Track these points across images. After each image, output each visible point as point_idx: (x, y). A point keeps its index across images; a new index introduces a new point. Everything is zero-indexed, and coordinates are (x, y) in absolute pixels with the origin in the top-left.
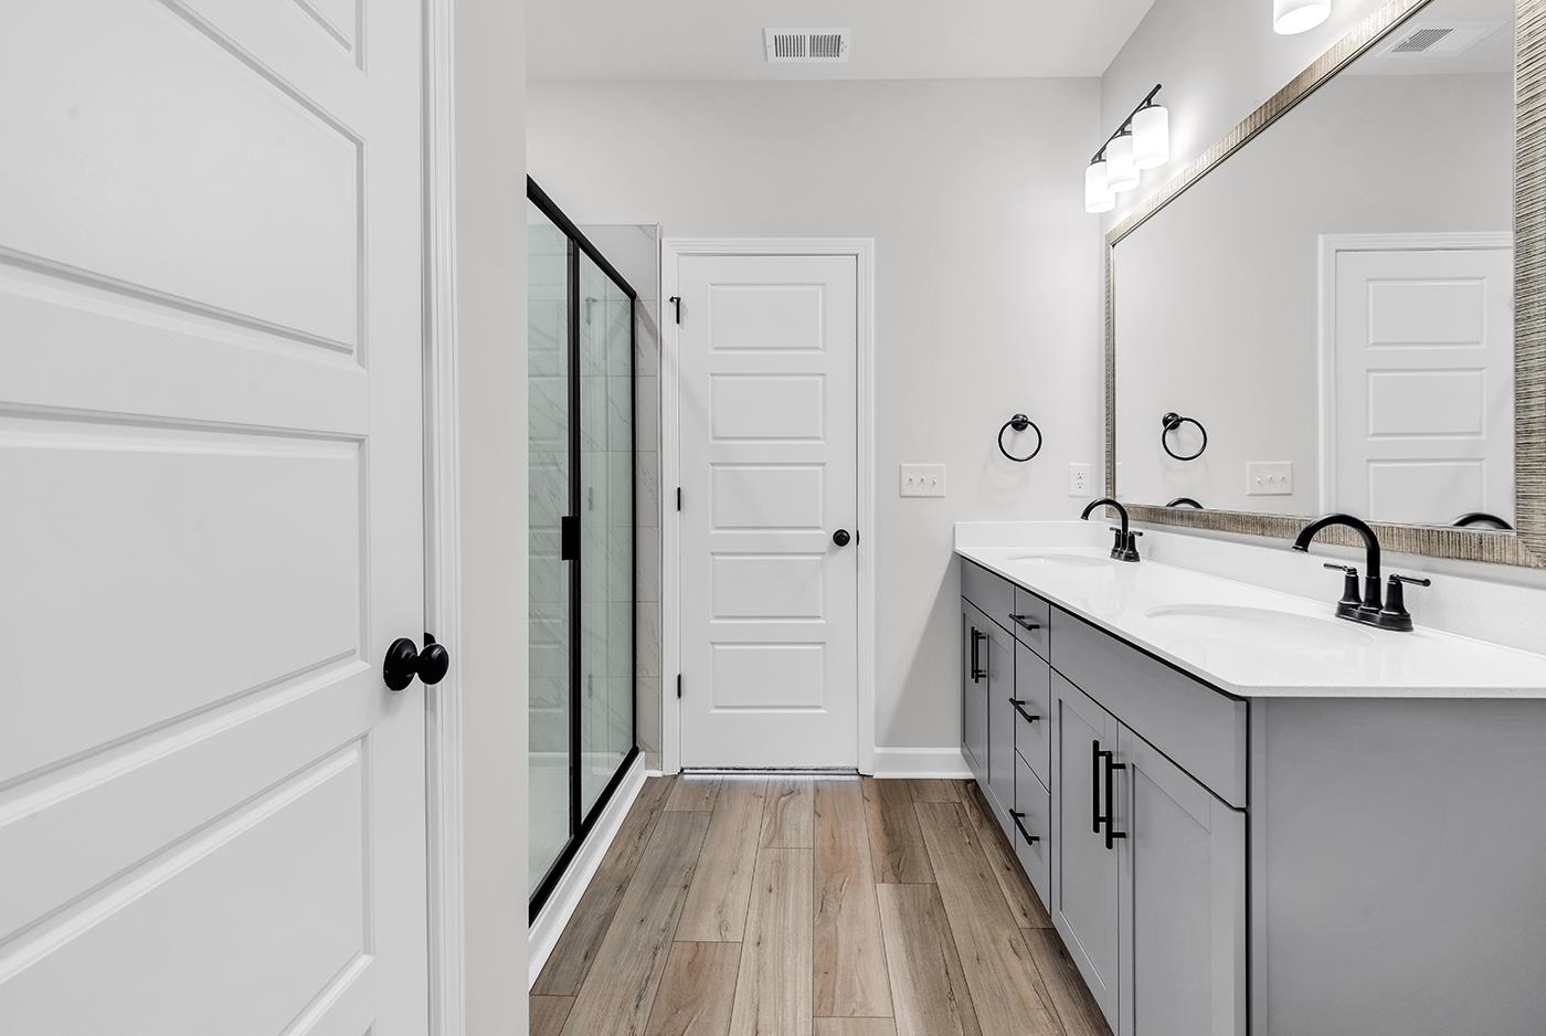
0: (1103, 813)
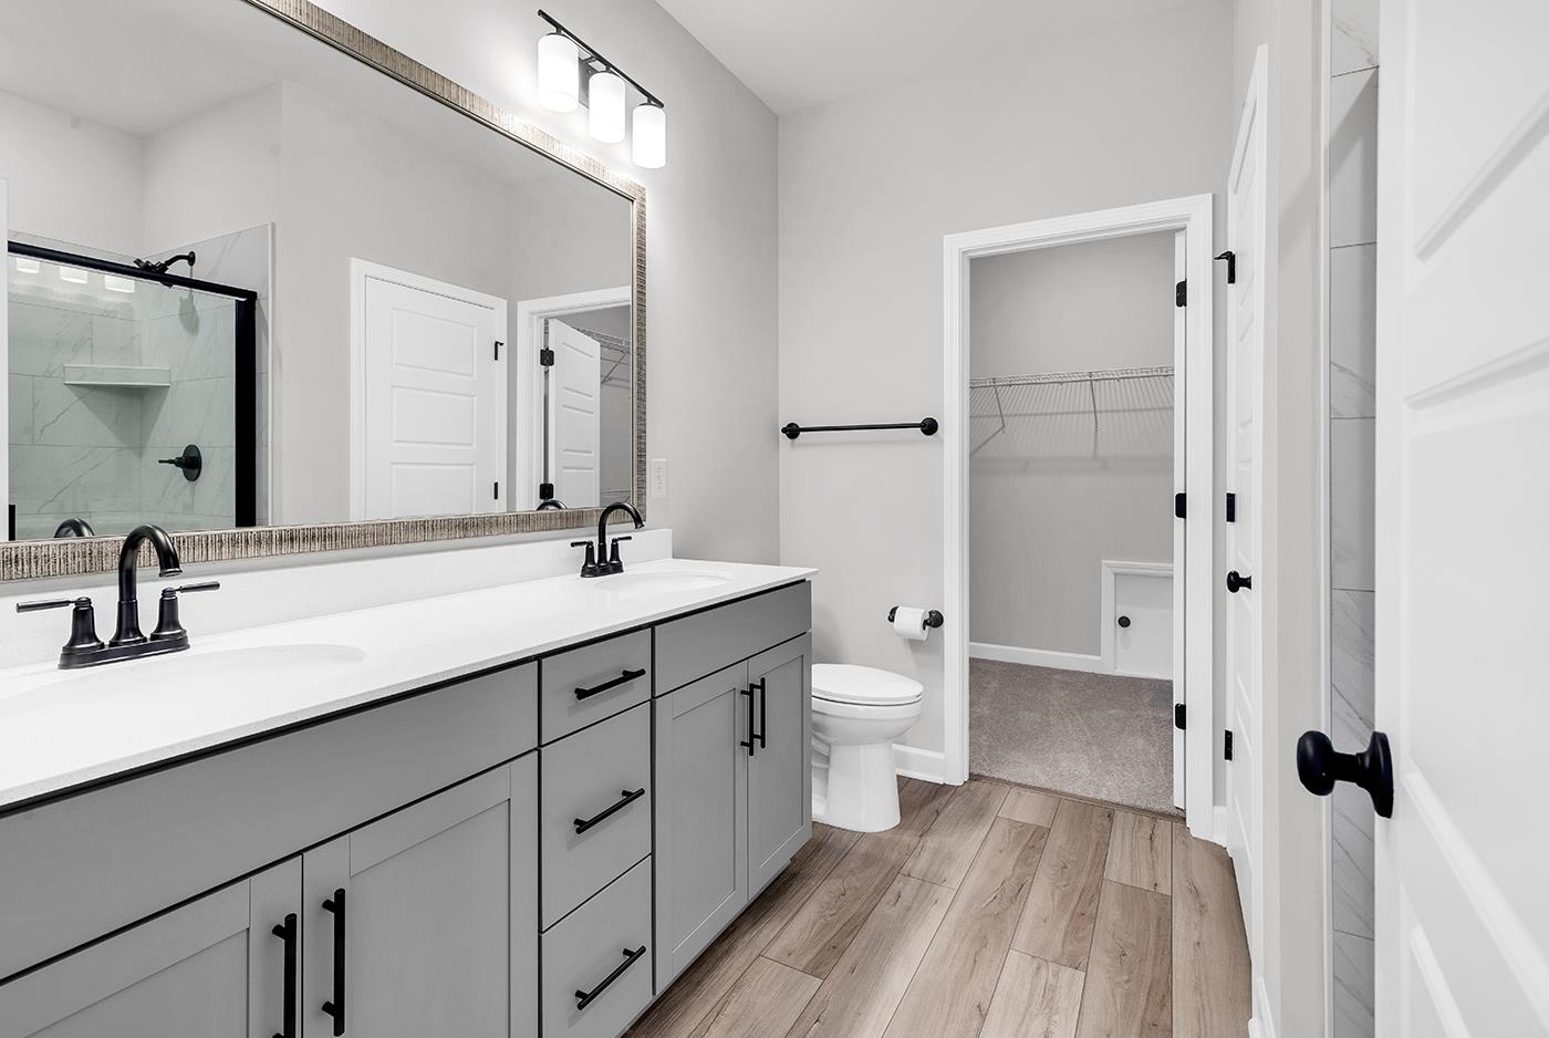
0: (757, 731)
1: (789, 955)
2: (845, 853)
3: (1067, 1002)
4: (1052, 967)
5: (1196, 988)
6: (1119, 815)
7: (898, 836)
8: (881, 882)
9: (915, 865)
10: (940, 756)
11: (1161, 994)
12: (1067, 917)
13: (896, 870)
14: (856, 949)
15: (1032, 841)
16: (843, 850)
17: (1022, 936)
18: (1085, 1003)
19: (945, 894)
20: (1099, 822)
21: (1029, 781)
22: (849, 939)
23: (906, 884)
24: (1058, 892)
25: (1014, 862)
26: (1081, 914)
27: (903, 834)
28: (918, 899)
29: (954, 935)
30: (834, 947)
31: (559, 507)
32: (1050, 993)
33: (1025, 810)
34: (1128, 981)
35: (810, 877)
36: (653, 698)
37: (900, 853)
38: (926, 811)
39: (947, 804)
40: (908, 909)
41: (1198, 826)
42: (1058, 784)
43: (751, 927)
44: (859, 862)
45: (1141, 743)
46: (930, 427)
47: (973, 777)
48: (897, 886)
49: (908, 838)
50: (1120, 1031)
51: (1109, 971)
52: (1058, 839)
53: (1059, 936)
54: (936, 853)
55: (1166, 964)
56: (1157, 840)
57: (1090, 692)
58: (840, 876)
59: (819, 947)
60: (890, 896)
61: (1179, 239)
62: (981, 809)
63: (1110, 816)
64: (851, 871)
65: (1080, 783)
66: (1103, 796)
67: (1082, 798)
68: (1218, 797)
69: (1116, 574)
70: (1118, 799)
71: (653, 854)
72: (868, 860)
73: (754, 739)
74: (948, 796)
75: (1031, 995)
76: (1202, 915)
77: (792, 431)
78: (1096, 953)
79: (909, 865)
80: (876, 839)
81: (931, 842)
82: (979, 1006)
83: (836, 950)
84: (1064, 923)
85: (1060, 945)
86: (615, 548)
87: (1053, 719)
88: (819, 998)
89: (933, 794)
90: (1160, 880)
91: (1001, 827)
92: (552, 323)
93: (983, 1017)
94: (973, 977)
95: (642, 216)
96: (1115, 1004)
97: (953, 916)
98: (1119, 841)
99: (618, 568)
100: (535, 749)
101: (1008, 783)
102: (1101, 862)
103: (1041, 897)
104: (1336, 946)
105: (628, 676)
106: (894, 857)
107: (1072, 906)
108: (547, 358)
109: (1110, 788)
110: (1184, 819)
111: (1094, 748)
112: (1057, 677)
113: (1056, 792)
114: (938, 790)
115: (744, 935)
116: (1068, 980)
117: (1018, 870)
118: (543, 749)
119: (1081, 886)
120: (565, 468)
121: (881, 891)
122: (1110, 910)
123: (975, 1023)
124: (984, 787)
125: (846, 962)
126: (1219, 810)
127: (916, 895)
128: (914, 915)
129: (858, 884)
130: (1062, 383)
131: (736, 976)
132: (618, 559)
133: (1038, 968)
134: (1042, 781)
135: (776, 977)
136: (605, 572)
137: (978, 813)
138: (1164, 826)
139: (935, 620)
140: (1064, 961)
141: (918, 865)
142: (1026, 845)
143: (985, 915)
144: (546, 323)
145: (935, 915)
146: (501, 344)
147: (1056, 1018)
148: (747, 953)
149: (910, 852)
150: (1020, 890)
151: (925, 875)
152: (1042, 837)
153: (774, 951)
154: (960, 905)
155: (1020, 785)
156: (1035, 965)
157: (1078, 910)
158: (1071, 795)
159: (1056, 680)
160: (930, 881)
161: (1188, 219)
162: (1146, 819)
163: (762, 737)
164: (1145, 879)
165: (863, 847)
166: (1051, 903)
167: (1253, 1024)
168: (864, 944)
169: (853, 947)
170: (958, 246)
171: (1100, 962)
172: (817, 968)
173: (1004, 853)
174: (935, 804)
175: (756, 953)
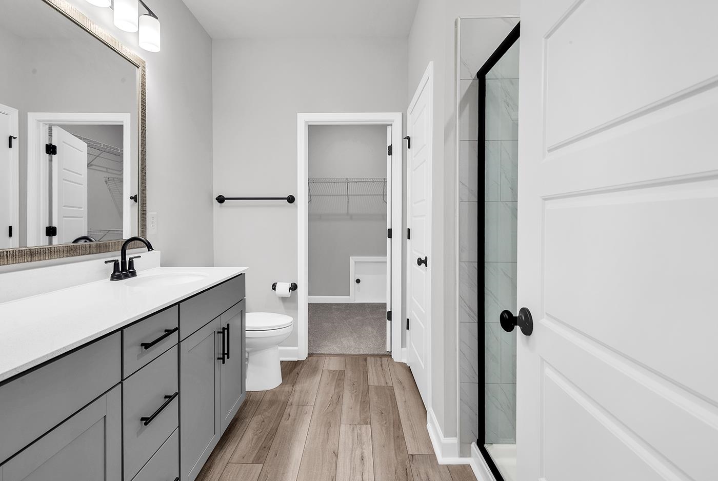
1: (243, 458)
2: (259, 403)
3: (366, 439)
4: (358, 426)
5: (408, 418)
6: (368, 358)
7: (283, 388)
8: (280, 410)
9: (293, 399)
10: (296, 348)
11: (398, 425)
12: (359, 404)
13: (285, 404)
14: (275, 444)
15: (339, 377)
16: (259, 401)
17: (344, 417)
18: (373, 436)
19: (309, 409)
20: (362, 363)
21: (332, 352)
22: (271, 441)
23: (291, 409)
24: (353, 395)
25: (334, 387)
26: (364, 403)
27: (285, 387)
28: (298, 414)
29: (317, 426)
30: (265, 447)
31: (91, 241)
32: (359, 436)
33: (332, 364)
34: (386, 423)
35: (246, 418)
36: (179, 342)
37: (285, 396)
38: (292, 374)
39: (301, 368)
40: (295, 420)
41: (396, 357)
42: (344, 351)
43: (220, 451)
44: (267, 405)
45: (370, 329)
46: (291, 199)
47: (310, 355)
48: (287, 411)
49: (287, 388)
50: (387, 443)
51: (378, 421)
52: (349, 374)
53: (358, 413)
54: (301, 392)
55: (397, 413)
56: (383, 365)
57: (348, 311)
58: (260, 414)
59: (257, 450)
60: (285, 417)
61: (389, 129)
62: (316, 368)
63: (365, 360)
64: (264, 410)
65: (352, 349)
66: (361, 352)
67: (354, 355)
68: (403, 344)
69: (355, 262)
70: (367, 353)
71: (179, 427)
72: (272, 403)
73: (225, 355)
74: (301, 365)
75: (353, 440)
76: (404, 391)
77: (221, 199)
78: (373, 415)
79: (291, 400)
80: (273, 392)
81: (298, 387)
82: (334, 452)
83: (266, 448)
84: (358, 407)
85: (359, 416)
86: (131, 263)
87: (336, 324)
88: (263, 474)
89: (294, 366)
90: (388, 381)
91: (326, 374)
92: (54, 129)
93: (337, 456)
94: (329, 440)
95: (143, 77)
96: (383, 433)
97: (314, 417)
98: (370, 368)
99: (134, 274)
100: (120, 383)
101: (324, 354)
102: (366, 379)
103: (348, 399)
104: (461, 388)
105: (169, 332)
106: (283, 398)
107: (360, 400)
108: (51, 150)
109: (364, 350)
110: (391, 356)
111: (354, 333)
112: (334, 306)
113: (344, 355)
114: (296, 364)
115: (217, 456)
116: (365, 430)
117: (336, 391)
118: (124, 382)
119: (361, 390)
120: (64, 217)
121: (281, 415)
122: (374, 398)
123: (334, 460)
124: (314, 358)
125: (272, 452)
126: (404, 349)
127: (297, 413)
128: (298, 422)
129: (269, 415)
130: (335, 182)
131: (218, 477)
132: (133, 269)
133: (353, 429)
134: (338, 351)
135: (239, 470)
136: (126, 276)
137: (314, 370)
138: (385, 360)
139: (294, 287)
140: (362, 422)
141: (295, 399)
142: (337, 379)
143: (328, 413)
144: (50, 129)
145: (307, 419)
146: (15, 138)
147: (364, 446)
148: (221, 464)
149: (290, 394)
150: (339, 397)
151: (299, 403)
152: (342, 375)
153: (236, 457)
154: (316, 413)
155: (329, 354)
156: (352, 428)
157: (362, 401)
158: (348, 355)
159: (334, 308)
160: (302, 405)
161: (393, 121)
162: (378, 358)
163: (228, 354)
164: (383, 382)
165: (268, 397)
166: (352, 401)
167: (429, 426)
168: (278, 442)
169: (274, 444)
170: (304, 119)
171: (375, 418)
172: (258, 460)
173: (329, 385)
174: (296, 370)
175: (226, 462)
